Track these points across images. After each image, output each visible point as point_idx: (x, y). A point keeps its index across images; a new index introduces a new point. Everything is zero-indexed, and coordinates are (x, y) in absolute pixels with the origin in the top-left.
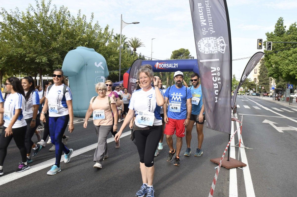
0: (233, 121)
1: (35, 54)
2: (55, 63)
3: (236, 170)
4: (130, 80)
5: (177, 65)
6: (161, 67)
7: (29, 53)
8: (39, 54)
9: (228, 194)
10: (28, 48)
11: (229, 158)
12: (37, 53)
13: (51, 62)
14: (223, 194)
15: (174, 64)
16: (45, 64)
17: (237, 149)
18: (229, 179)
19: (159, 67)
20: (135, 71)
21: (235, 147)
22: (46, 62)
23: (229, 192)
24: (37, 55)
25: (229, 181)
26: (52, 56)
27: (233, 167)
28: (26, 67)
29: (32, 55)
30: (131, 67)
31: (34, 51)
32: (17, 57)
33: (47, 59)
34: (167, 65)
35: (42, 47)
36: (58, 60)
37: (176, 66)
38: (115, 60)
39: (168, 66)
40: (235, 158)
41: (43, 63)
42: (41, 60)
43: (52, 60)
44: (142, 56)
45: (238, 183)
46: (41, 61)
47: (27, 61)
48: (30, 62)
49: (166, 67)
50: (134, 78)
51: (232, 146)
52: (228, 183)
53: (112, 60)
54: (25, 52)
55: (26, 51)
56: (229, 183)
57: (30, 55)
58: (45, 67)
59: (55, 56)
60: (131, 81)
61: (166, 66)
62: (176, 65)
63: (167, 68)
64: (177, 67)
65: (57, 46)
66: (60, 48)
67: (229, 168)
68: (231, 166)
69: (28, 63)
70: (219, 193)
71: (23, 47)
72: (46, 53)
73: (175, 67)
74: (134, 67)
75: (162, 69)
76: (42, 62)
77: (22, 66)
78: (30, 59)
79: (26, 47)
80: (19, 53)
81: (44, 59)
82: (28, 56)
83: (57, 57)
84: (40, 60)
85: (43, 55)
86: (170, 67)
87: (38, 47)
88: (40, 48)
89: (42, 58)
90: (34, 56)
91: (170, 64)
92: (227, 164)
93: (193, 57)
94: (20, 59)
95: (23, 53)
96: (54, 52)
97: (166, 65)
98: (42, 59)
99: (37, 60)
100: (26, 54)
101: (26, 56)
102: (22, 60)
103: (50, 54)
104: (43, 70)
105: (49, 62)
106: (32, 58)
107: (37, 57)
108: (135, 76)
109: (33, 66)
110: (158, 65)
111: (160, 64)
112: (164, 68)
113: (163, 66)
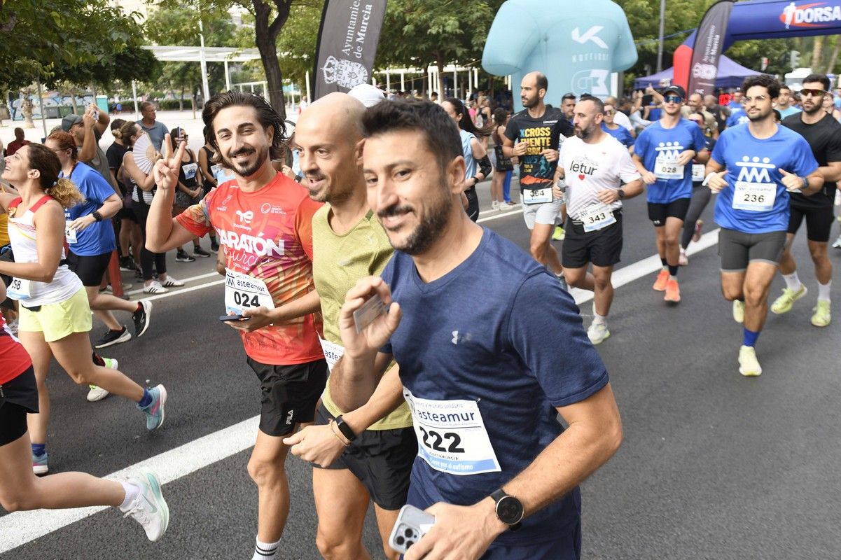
1: (426, 10)
2: (478, 30)
4: (694, 70)
6: (804, 22)
7: (411, 10)
8: (437, 9)
12: (431, 7)
13: (467, 29)
16: (451, 36)
19: (798, 21)
20: (710, 41)
22: (456, 32)
24: (431, 15)
26: (470, 13)
28: (405, 49)
29: (419, 16)
30: (699, 28)
31: (424, 2)
33: (457, 23)
34: (826, 13)
36: (485, 22)
38: (647, 6)
39: (827, 17)
41: (446, 35)
42: (444, 26)
43: (470, 23)
46: (443, 29)
47: (407, 32)
48: (414, 33)
49: (821, 20)
50: (704, 63)
53: (639, 4)
54: (402, 9)
55: (403, 5)
57: (414, 16)
58: (453, 46)
59: (477, 11)
60: (696, 72)
61: (823, 15)
63: (824, 22)
69: (410, 37)
72: (453, 5)
74: (708, 25)
75: (806, 25)
76: (444, 32)
77: (395, 49)
80: (388, 15)
81: (451, 22)
82: (410, 19)
83: (483, 14)
84: (441, 27)
85: (447, 11)
86: (836, 19)
89: (446, 21)
90: (425, 17)
91: (837, 9)
94: (391, 26)
95: (396, 13)
97: (821, 13)
98: (444, 23)
99: (433, 28)
100: (404, 13)
101: (405, 19)
102: (396, 31)
103: (463, 8)
104: (449, 54)
105: (462, 31)
106: (419, 23)
107: (431, 18)
108: (710, 56)
109: (423, 47)
110: (793, 15)
111: (800, 11)
112: (813, 23)
113: (809, 16)
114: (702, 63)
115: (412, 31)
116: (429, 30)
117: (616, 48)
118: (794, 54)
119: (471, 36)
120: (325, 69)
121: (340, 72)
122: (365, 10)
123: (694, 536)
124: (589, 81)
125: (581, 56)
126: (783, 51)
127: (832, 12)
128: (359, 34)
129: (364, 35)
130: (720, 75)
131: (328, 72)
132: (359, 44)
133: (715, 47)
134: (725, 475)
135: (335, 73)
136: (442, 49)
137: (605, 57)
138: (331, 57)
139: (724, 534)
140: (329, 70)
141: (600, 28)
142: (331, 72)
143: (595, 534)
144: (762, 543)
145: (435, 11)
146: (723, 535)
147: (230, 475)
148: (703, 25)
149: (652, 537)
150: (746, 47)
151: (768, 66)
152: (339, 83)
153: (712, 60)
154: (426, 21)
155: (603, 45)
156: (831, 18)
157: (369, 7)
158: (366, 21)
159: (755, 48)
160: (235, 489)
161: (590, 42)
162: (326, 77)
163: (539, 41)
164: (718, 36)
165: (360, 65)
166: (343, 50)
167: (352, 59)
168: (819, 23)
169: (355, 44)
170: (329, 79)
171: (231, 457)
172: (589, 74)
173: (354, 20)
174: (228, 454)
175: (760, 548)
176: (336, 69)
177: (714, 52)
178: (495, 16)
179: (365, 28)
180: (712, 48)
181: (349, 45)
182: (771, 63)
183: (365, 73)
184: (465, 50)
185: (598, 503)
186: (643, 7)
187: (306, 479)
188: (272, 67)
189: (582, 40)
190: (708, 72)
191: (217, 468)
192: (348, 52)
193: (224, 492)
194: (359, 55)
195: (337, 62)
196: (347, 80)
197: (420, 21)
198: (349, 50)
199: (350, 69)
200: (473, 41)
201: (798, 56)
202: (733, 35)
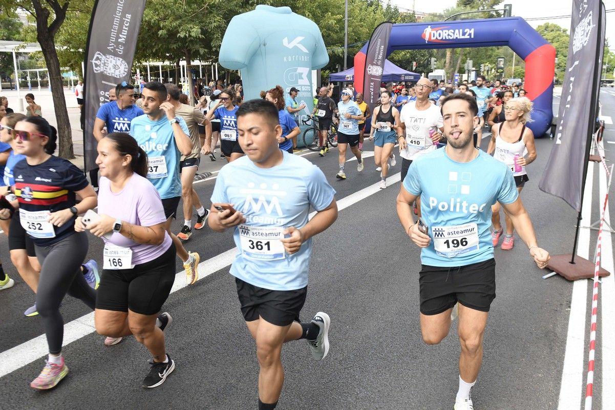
0: (594, 161)
1: (176, 19)
2: (215, 36)
3: (588, 283)
4: (368, 69)
5: (472, 31)
6: (437, 38)
7: (165, 19)
8: (184, 19)
9: (566, 336)
10: (161, 8)
11: (575, 258)
12: (181, 18)
13: (207, 35)
14: (555, 335)
15: (466, 31)
16: (196, 39)
17: (595, 233)
18: (570, 302)
19: (433, 38)
20: (377, 50)
21: (591, 230)
22: (199, 37)
23: (567, 331)
24: (179, 23)
25: (570, 307)
26: (209, 23)
27: (581, 278)
28: (161, 47)
29: (170, 23)
30: (370, 40)
31: (174, 13)
32: (143, 28)
33: (200, 30)
35: (189, 4)
36: (220, 30)
37: (470, 35)
38: (335, 24)
39: (451, 36)
40: (587, 258)
41: (192, 38)
42: (190, 32)
43: (210, 30)
44: (392, 7)
45: (587, 312)
46: (189, 34)
47: (161, 35)
48: (167, 36)
49: (447, 38)
51: (584, 227)
52: (567, 311)
53: (330, 22)
54: (157, 18)
55: (157, 15)
56: (570, 311)
57: (167, 23)
58: (197, 47)
59: (215, 22)
60: (369, 71)
61: (449, 35)
62: (470, 32)
63: (449, 40)
64: (472, 37)
65: (217, 0)
66: (224, 4)
67: (573, 280)
68: (576, 275)
69: (164, 38)
70: (547, 332)
71: (152, 5)
72: (196, 17)
73: (467, 37)
74: (376, 38)
75: (439, 41)
76: (190, 36)
77: (153, 47)
78: (169, 30)
79: (157, 6)
80: (146, 21)
81: (195, 30)
82: (163, 25)
83: (219, 25)
84: (187, 32)
85: (192, 21)
86: (457, 38)
87: (180, 4)
88: (185, 7)
89: (191, 28)
90: (175, 24)
91: (457, 31)
92: (569, 272)
93: (510, 6)
94: (148, 30)
95: (153, 20)
96: (212, 13)
97: (447, 34)
98: (190, 30)
99: (182, 33)
100: (159, 21)
101: (159, 26)
102: (153, 33)
103: (204, 19)
104: (194, 52)
105: (203, 36)
106: (171, 29)
107: (180, 26)
108: (378, 60)
109: (174, 46)
110: (429, 34)
111: (435, 32)
112: (442, 39)
113: (440, 36)
114: (373, 64)
115: (165, 34)
116: (179, 34)
117: (314, 53)
118: (433, 59)
119: (211, 40)
120: (94, 61)
121: (106, 64)
122: (126, 18)
123: (368, 393)
124: (296, 75)
125: (290, 57)
126: (426, 58)
127: (454, 33)
128: (120, 36)
129: (125, 37)
130: (385, 73)
131: (95, 64)
132: (120, 43)
133: (381, 54)
134: (388, 348)
135: (102, 65)
136: (189, 48)
137: (306, 59)
138: (98, 52)
139: (388, 389)
140: (97, 62)
141: (303, 38)
142: (98, 64)
143: (301, 400)
144: (412, 392)
145: (183, 21)
146: (387, 391)
147: (17, 385)
148: (372, 38)
149: (340, 397)
150: (402, 54)
151: (416, 67)
152: (105, 72)
153: (379, 63)
154: (176, 28)
155: (306, 51)
156: (454, 37)
157: (129, 16)
158: (126, 27)
159: (408, 55)
160: (21, 396)
161: (295, 47)
162: (95, 68)
163: (260, 46)
164: (383, 47)
165: (121, 59)
166: (108, 48)
167: (115, 54)
168: (446, 40)
169: (117, 43)
170: (96, 69)
171: (18, 370)
172: (296, 69)
173: (116, 25)
174: (15, 368)
175: (411, 396)
176: (102, 62)
177: (380, 57)
178: (227, 26)
179: (126, 31)
180: (379, 54)
181: (113, 44)
182: (419, 65)
183: (125, 66)
184: (206, 50)
185: (303, 377)
186: (332, 24)
187: (81, 382)
188: (51, 58)
189: (291, 46)
190: (376, 71)
191: (6, 380)
192: (112, 49)
193: (12, 399)
194: (120, 52)
195: (103, 56)
196: (112, 71)
197: (171, 27)
198: (113, 47)
199: (114, 62)
200: (212, 44)
201: (435, 61)
202: (392, 46)
